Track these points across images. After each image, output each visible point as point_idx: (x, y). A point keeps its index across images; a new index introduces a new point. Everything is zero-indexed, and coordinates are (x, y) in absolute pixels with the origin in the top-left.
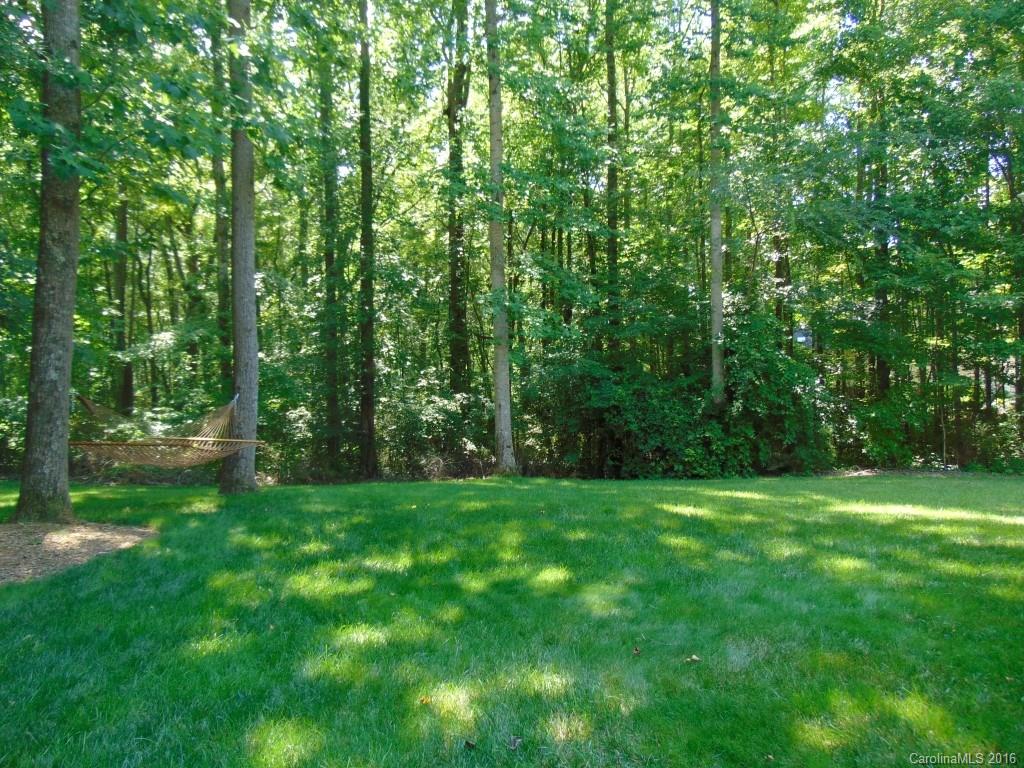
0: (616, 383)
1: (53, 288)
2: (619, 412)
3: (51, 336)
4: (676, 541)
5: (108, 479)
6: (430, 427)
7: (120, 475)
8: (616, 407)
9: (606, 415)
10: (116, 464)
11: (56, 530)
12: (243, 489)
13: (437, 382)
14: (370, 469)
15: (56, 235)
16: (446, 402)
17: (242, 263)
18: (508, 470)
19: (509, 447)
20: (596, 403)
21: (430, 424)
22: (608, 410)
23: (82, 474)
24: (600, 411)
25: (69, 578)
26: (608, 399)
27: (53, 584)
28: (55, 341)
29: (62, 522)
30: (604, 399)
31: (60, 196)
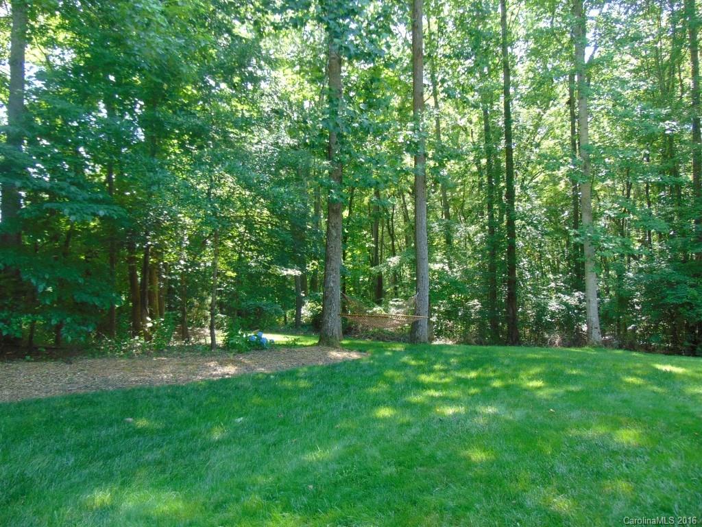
0: (692, 286)
1: (332, 247)
2: (691, 308)
3: (331, 268)
4: (632, 380)
5: (366, 336)
6: (553, 315)
7: (372, 335)
8: (689, 304)
9: (681, 309)
10: (371, 330)
11: (332, 350)
12: (421, 342)
13: (562, 284)
14: (514, 340)
15: (333, 225)
16: (569, 298)
17: (420, 224)
18: (596, 343)
19: (596, 328)
20: (670, 300)
21: (553, 313)
22: (682, 305)
23: (355, 334)
24: (676, 306)
25: (334, 366)
26: (682, 298)
27: (328, 367)
28: (333, 270)
29: (335, 348)
30: (679, 298)
31: (335, 208)
